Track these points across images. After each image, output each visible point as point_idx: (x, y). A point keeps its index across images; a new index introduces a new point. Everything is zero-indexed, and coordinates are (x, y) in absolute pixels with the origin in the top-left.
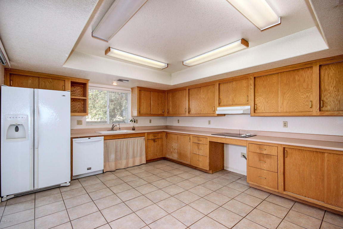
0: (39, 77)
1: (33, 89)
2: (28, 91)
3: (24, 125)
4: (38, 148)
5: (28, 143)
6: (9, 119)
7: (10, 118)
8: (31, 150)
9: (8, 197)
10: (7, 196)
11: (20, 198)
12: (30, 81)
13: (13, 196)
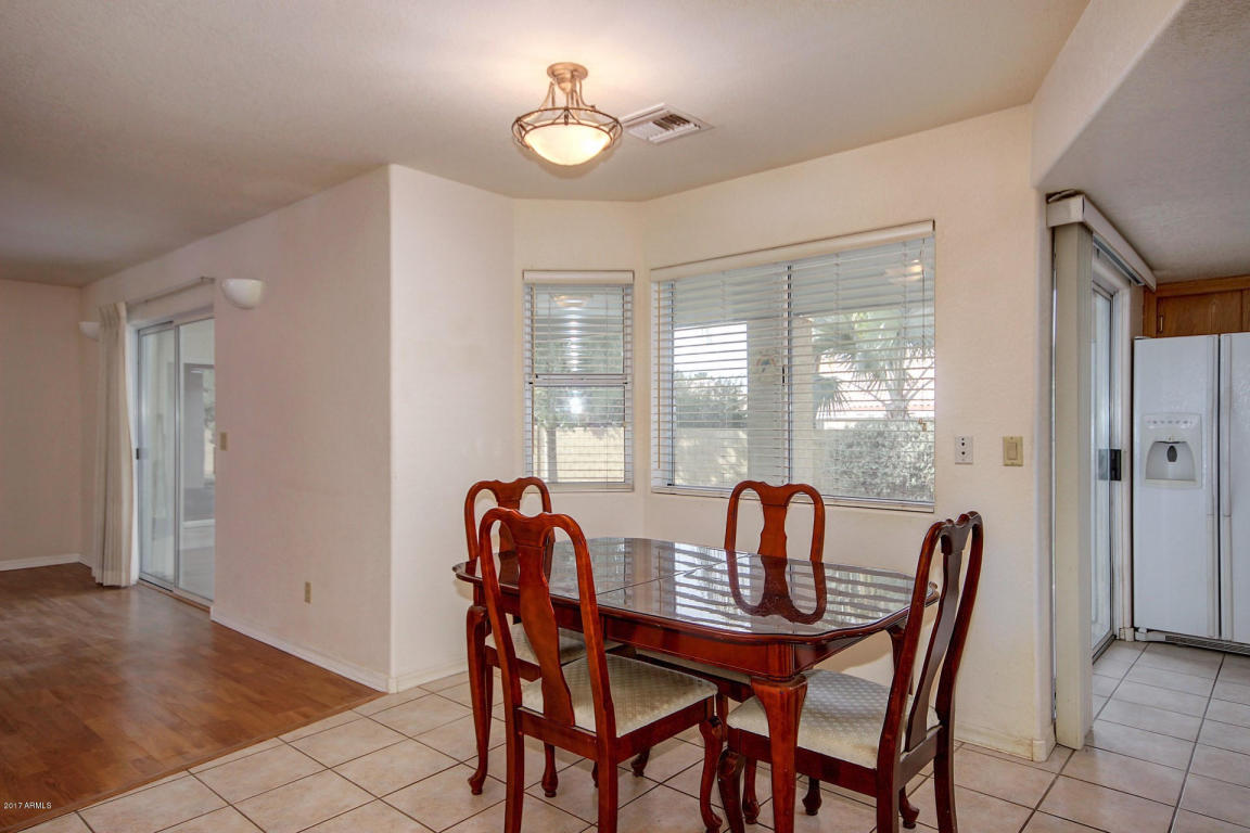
0: (1241, 291)
1: (1216, 336)
2: (1202, 344)
3: (1189, 442)
4: (1230, 516)
5: (1202, 496)
6: (1152, 427)
7: (1155, 422)
8: (1210, 518)
9: (1152, 637)
10: (1149, 631)
11: (1180, 649)
12: (1214, 307)
13: (1162, 638)
